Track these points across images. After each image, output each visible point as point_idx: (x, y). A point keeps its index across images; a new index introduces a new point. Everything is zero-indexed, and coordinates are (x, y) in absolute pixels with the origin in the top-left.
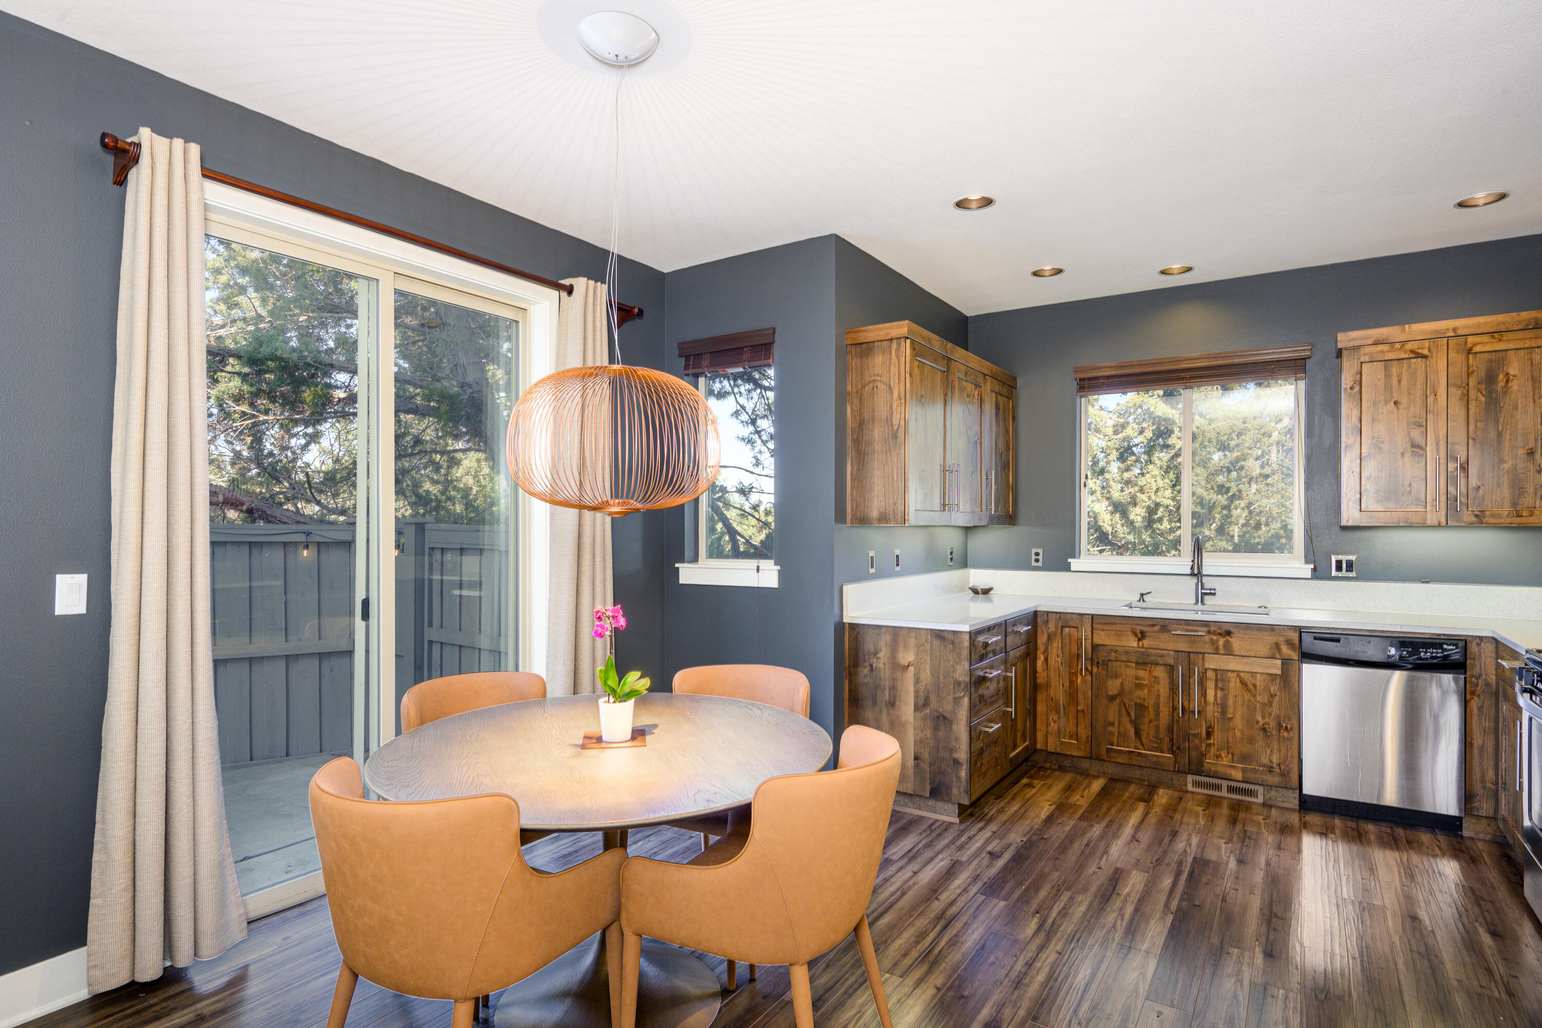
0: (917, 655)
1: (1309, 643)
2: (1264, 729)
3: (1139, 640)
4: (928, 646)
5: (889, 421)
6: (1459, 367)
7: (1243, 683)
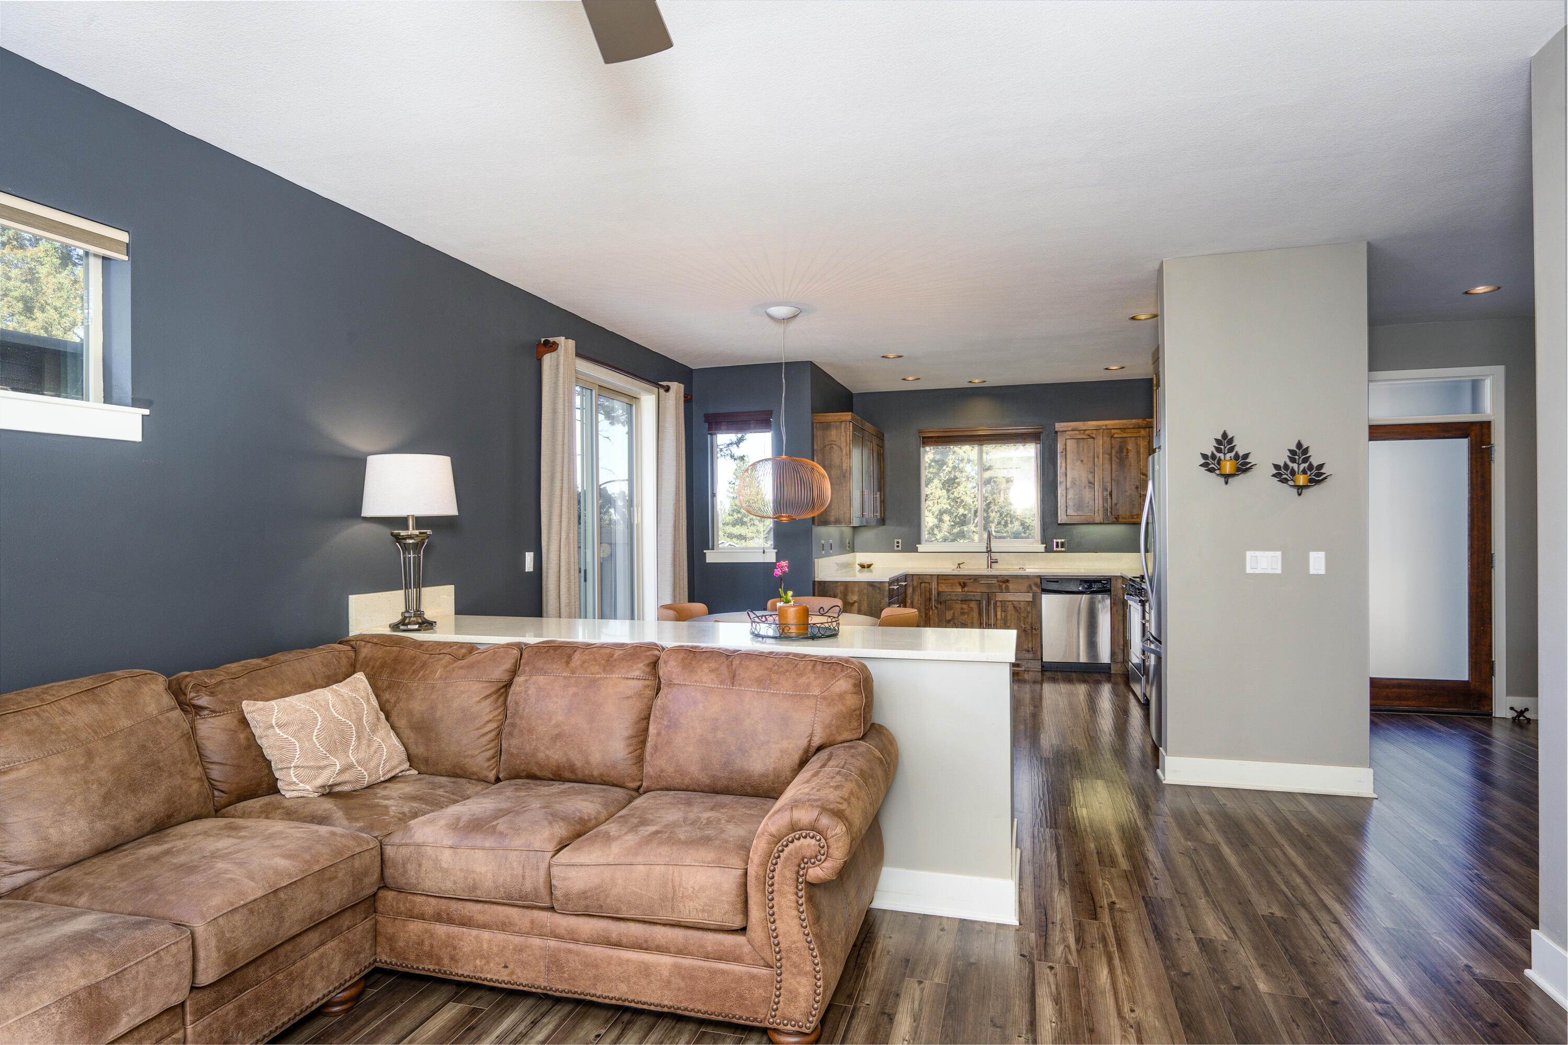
0: (859, 596)
1: (1046, 586)
2: (1025, 631)
3: (963, 587)
4: (865, 591)
5: (840, 467)
6: (1108, 445)
7: (1015, 607)
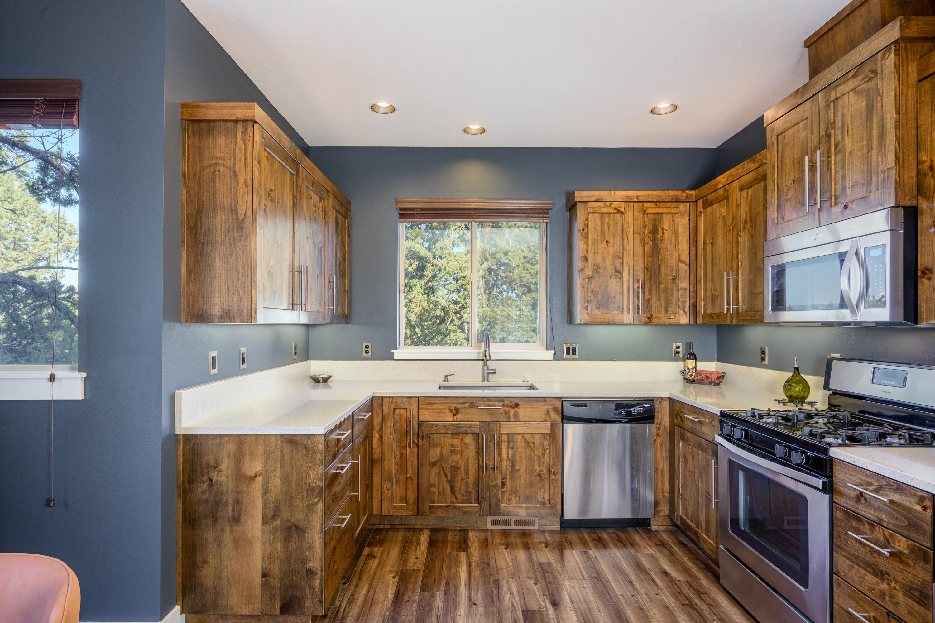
1: (569, 410)
2: (540, 475)
3: (454, 415)
5: (234, 210)
6: (638, 223)
7: (526, 442)
